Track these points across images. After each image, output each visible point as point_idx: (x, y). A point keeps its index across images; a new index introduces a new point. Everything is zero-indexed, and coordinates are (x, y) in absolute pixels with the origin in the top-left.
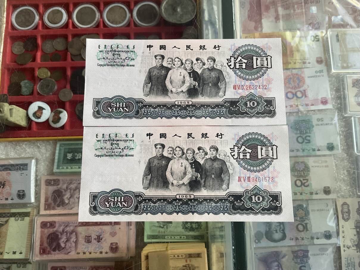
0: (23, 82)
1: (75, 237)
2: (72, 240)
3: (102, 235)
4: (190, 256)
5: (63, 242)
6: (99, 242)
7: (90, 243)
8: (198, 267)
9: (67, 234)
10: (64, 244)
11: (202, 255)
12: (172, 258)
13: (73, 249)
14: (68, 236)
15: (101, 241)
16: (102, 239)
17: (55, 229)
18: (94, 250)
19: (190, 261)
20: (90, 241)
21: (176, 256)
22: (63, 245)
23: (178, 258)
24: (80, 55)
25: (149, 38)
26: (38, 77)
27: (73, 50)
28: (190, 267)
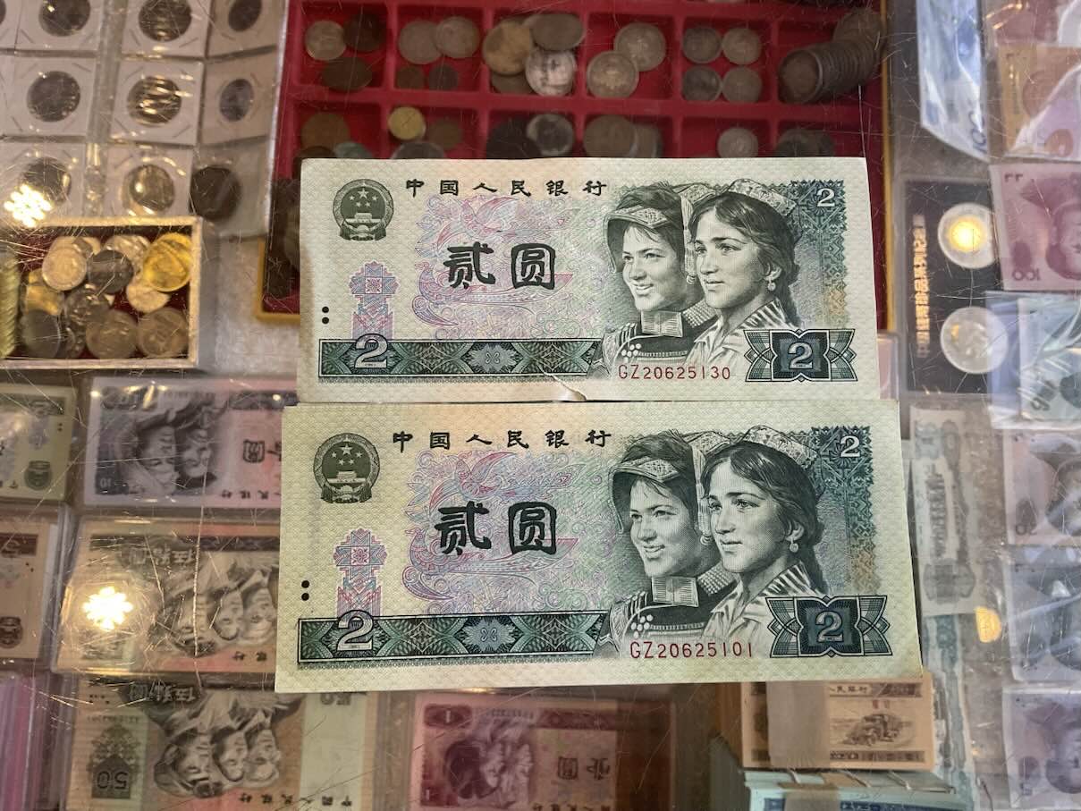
0: (340, 146)
4: (888, 689)
8: (909, 724)
11: (923, 689)
12: (832, 693)
19: (887, 704)
21: (845, 688)
23: (850, 693)
24: (521, 74)
25: (726, 36)
26: (390, 134)
27: (499, 60)
28: (885, 724)
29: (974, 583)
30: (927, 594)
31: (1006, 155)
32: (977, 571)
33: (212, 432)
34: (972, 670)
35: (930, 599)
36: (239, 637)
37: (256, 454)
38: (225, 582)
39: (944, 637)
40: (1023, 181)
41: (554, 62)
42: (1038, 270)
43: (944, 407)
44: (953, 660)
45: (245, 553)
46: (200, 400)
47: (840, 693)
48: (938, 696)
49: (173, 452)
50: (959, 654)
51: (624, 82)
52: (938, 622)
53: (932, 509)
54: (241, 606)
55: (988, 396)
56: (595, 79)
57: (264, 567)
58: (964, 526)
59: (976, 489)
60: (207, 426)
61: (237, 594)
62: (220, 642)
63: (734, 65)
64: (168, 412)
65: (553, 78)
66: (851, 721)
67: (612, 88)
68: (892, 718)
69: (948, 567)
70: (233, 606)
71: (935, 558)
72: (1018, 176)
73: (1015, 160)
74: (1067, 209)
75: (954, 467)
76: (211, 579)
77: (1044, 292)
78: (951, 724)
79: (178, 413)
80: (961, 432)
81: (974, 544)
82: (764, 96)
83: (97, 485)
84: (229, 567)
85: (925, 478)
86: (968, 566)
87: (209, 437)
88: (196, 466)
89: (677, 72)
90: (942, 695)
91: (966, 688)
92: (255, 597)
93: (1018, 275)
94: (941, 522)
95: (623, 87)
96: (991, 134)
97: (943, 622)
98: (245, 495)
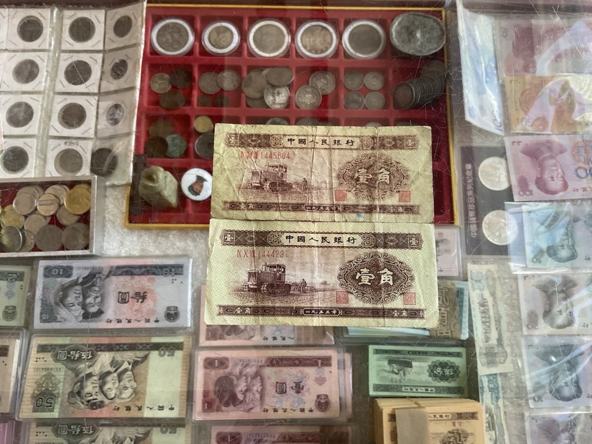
0: (169, 136)
1: (260, 384)
2: (255, 388)
3: (303, 382)
4: (460, 416)
5: (242, 391)
6: (298, 392)
7: (284, 395)
9: (246, 379)
10: (243, 395)
11: (479, 416)
13: (258, 403)
14: (249, 382)
15: (301, 391)
16: (302, 388)
17: (228, 370)
18: (290, 405)
19: (460, 424)
20: (284, 391)
21: (438, 416)
22: (240, 397)
23: (441, 418)
24: (262, 98)
25: (366, 76)
26: (195, 130)
27: (250, 91)
28: (459, 434)
29: (507, 356)
30: (482, 363)
31: (512, 132)
32: (508, 350)
33: (102, 287)
34: (508, 403)
35: (483, 365)
36: (116, 398)
37: (125, 299)
38: (109, 368)
39: (492, 386)
40: (522, 146)
41: (278, 92)
42: (531, 190)
43: (486, 263)
44: (498, 398)
45: (119, 352)
46: (95, 271)
47: (436, 419)
48: (490, 418)
49: (81, 299)
50: (501, 395)
51: (314, 101)
52: (488, 378)
53: (483, 317)
54: (117, 381)
55: (509, 257)
56: (300, 99)
57: (129, 360)
58: (500, 325)
59: (505, 306)
60: (98, 285)
61: (115, 375)
62: (107, 401)
63: (371, 91)
64: (78, 278)
65: (278, 99)
66: (441, 433)
67: (309, 103)
68: (463, 431)
69: (492, 348)
70: (113, 381)
71: (485, 343)
72: (519, 142)
73: (518, 134)
74: (545, 159)
75: (493, 294)
76: (101, 367)
77: (536, 201)
78: (497, 433)
79: (84, 278)
80: (496, 276)
81: (506, 335)
82: (386, 106)
83: (41, 318)
84: (111, 360)
85: (478, 301)
86: (503, 348)
87: (99, 291)
88: (92, 306)
89: (342, 96)
90: (492, 417)
91: (505, 413)
92: (125, 376)
93: (521, 193)
94: (488, 324)
95: (314, 103)
96: (504, 122)
97: (491, 378)
98: (119, 321)
